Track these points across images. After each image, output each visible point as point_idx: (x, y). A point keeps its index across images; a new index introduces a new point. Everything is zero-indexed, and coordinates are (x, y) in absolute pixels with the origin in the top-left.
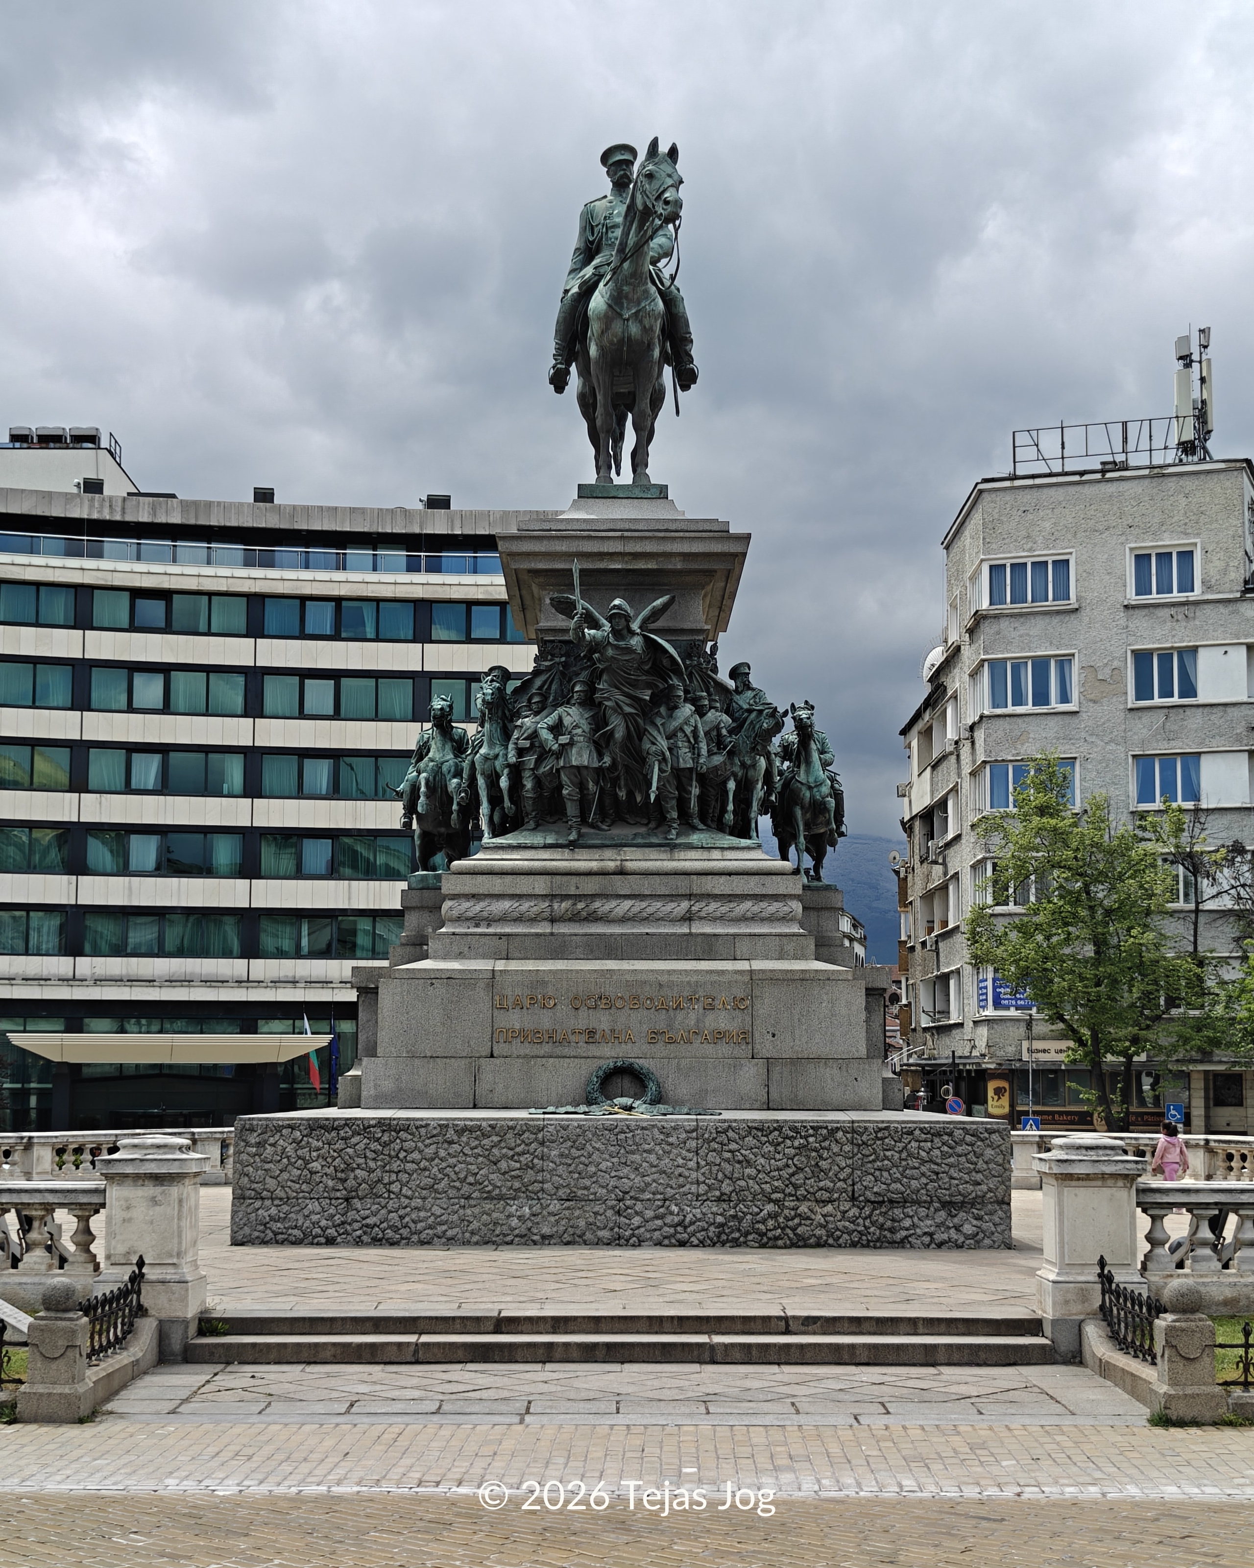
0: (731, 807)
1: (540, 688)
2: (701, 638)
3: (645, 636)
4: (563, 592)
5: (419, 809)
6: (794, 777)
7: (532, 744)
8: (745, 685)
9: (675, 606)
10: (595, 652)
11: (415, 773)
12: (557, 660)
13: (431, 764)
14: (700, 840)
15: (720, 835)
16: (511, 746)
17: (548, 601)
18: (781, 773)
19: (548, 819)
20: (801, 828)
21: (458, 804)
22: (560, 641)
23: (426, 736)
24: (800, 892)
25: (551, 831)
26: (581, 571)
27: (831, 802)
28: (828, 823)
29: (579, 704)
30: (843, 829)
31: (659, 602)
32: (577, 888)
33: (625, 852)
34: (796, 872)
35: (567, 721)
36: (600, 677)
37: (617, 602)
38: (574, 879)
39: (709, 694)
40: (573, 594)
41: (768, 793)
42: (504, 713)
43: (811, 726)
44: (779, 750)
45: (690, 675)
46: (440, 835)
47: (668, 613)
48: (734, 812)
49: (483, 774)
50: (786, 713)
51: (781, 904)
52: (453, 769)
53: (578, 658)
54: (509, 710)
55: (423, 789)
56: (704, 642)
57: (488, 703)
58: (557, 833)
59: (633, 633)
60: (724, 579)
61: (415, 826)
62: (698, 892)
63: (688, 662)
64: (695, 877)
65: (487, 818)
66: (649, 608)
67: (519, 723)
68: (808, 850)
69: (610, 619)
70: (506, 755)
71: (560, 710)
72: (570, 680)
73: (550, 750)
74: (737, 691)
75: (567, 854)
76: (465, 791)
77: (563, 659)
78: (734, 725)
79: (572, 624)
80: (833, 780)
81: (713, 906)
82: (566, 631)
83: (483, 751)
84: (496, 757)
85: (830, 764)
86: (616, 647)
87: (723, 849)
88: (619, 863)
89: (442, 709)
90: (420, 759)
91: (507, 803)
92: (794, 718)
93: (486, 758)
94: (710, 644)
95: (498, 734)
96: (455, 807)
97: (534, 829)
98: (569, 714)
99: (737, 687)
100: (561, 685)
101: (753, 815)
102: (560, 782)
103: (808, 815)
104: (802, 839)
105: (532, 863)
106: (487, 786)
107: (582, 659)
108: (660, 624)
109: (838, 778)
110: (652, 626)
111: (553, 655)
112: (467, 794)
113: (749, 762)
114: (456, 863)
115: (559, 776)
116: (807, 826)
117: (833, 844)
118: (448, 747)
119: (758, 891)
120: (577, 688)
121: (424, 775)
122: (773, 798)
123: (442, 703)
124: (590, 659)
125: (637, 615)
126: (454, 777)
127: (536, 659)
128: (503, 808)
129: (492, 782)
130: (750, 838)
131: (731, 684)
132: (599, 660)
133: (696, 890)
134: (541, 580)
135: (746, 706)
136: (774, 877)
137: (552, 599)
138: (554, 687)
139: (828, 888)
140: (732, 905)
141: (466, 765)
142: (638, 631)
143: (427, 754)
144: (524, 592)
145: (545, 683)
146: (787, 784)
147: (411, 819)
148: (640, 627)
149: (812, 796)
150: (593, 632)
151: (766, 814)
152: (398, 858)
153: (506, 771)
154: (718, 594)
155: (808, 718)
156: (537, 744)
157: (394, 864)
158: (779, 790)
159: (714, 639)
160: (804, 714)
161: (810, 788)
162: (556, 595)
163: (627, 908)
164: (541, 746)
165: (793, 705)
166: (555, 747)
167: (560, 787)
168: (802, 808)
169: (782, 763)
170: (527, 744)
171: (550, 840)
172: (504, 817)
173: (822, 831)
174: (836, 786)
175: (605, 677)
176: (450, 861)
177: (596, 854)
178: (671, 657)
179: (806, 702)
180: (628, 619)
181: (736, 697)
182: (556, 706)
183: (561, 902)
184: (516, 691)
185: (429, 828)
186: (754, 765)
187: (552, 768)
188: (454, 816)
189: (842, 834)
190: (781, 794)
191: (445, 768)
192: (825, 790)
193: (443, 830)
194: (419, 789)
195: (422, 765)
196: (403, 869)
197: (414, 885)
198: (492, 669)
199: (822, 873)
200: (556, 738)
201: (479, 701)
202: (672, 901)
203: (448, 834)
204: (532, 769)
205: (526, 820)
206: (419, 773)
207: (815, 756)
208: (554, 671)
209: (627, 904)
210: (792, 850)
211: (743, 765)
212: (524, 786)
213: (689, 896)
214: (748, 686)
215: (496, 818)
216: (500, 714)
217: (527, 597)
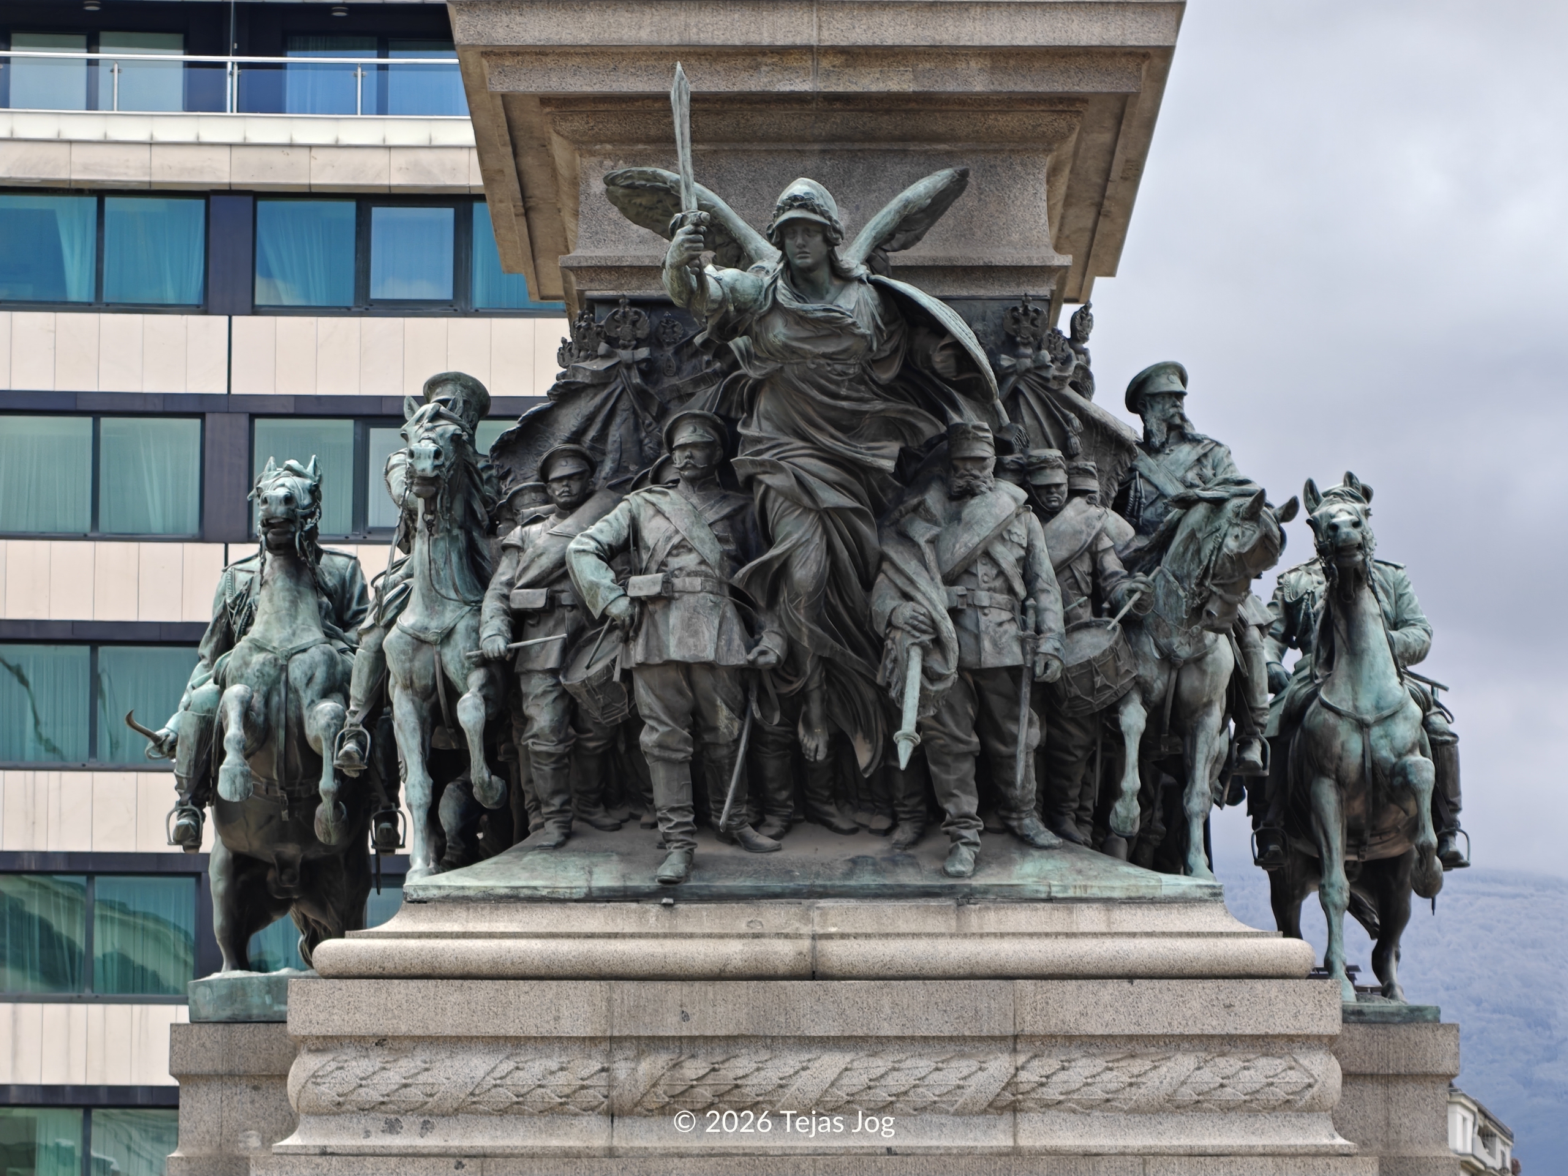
0: (1131, 781)
1: (576, 436)
2: (1044, 291)
3: (879, 286)
4: (646, 159)
5: (224, 789)
6: (1314, 694)
7: (552, 602)
8: (1171, 427)
9: (966, 201)
10: (734, 333)
11: (210, 686)
12: (625, 355)
13: (258, 658)
14: (1043, 877)
15: (1102, 862)
16: (490, 604)
17: (598, 186)
18: (1276, 685)
19: (599, 816)
20: (1337, 840)
21: (338, 773)
22: (634, 302)
23: (242, 578)
24: (1334, 1026)
25: (607, 852)
26: (696, 99)
27: (1424, 768)
28: (1414, 827)
29: (692, 481)
30: (1458, 844)
31: (922, 188)
32: (685, 1017)
33: (824, 913)
34: (1326, 971)
35: (653, 531)
36: (749, 406)
37: (800, 187)
38: (676, 991)
39: (1069, 454)
40: (671, 165)
41: (1242, 740)
42: (470, 511)
43: (1361, 547)
44: (1272, 615)
45: (1013, 400)
46: (284, 864)
47: (947, 221)
48: (1144, 796)
49: (409, 685)
50: (1290, 510)
51: (1279, 1064)
52: (320, 674)
53: (684, 348)
54: (486, 502)
55: (233, 730)
56: (1053, 303)
57: (425, 481)
58: (626, 857)
59: (844, 277)
60: (1109, 123)
61: (210, 840)
62: (1040, 1029)
63: (1006, 361)
64: (1029, 984)
65: (421, 814)
66: (895, 204)
67: (514, 536)
68: (1355, 908)
69: (780, 236)
70: (476, 631)
71: (635, 500)
72: (663, 412)
73: (604, 616)
74: (1148, 445)
75: (652, 915)
76: (358, 737)
77: (643, 353)
78: (1143, 542)
79: (669, 251)
80: (1427, 703)
81: (1083, 1068)
82: (652, 271)
83: (408, 619)
84: (447, 635)
85: (1418, 657)
86: (800, 319)
87: (1108, 902)
88: (805, 944)
89: (288, 499)
90: (227, 643)
91: (478, 770)
92: (1313, 523)
93: (418, 641)
94: (1068, 310)
95: (453, 569)
96: (326, 783)
97: (558, 846)
98: (659, 512)
99: (1147, 433)
100: (637, 428)
101: (1195, 804)
102: (634, 709)
103: (1358, 806)
104: (1338, 876)
105: (552, 945)
106: (422, 721)
107: (696, 353)
108: (921, 252)
109: (1441, 697)
110: (898, 258)
111: (612, 342)
112: (362, 745)
113: (1184, 651)
114: (329, 946)
115: (631, 691)
116: (1355, 837)
117: (1429, 889)
118: (308, 606)
119: (1213, 1025)
120: (684, 436)
121: (235, 691)
122: (1254, 754)
123: (291, 481)
124: (722, 352)
125: (856, 227)
126: (325, 694)
127: (565, 353)
128: (467, 786)
129: (435, 709)
130: (1188, 871)
131: (1132, 425)
132: (748, 356)
133: (1032, 1024)
134: (578, 124)
135: (1174, 489)
136: (1259, 985)
137: (610, 181)
138: (615, 433)
139: (1415, 1016)
140: (1137, 1066)
141: (359, 664)
142: (862, 271)
143: (244, 632)
144: (529, 161)
145: (590, 420)
146: (1293, 717)
147: (199, 818)
148: (869, 261)
149: (1368, 751)
150: (729, 274)
151: (1234, 801)
152: (157, 938)
153: (477, 678)
154: (1092, 167)
155: (1356, 524)
156: (566, 599)
157: (146, 956)
158: (1272, 730)
159: (1081, 296)
160: (1342, 513)
161: (1362, 726)
162: (622, 168)
163: (831, 1075)
164: (580, 605)
165: (1310, 487)
166: (620, 608)
167: (634, 723)
168: (1340, 783)
169: (1282, 652)
170: (537, 598)
171: (606, 877)
172: (470, 811)
173: (1396, 850)
174: (1438, 720)
175: (763, 404)
176: (313, 941)
177: (739, 918)
178: (958, 348)
179: (1350, 478)
180: (830, 235)
181: (1145, 463)
182: (621, 487)
183: (639, 1057)
184: (505, 447)
185: (252, 843)
186: (1198, 661)
187: (610, 669)
188: (324, 810)
189: (1454, 861)
190: (1278, 744)
191: (297, 671)
192: (1406, 730)
193: (291, 850)
194: (222, 733)
195: (230, 660)
196: (169, 972)
197: (207, 1011)
198: (434, 384)
199: (1397, 973)
200: (622, 580)
201: (398, 476)
202: (962, 1055)
203: (307, 864)
204: (553, 672)
205: (534, 821)
206: (222, 683)
207: (1375, 633)
208: (617, 386)
209: (830, 1064)
210: (1310, 906)
211: (1168, 659)
212: (526, 720)
213: (1013, 1041)
214: (1179, 432)
215: (447, 816)
216: (458, 510)
217: (537, 177)
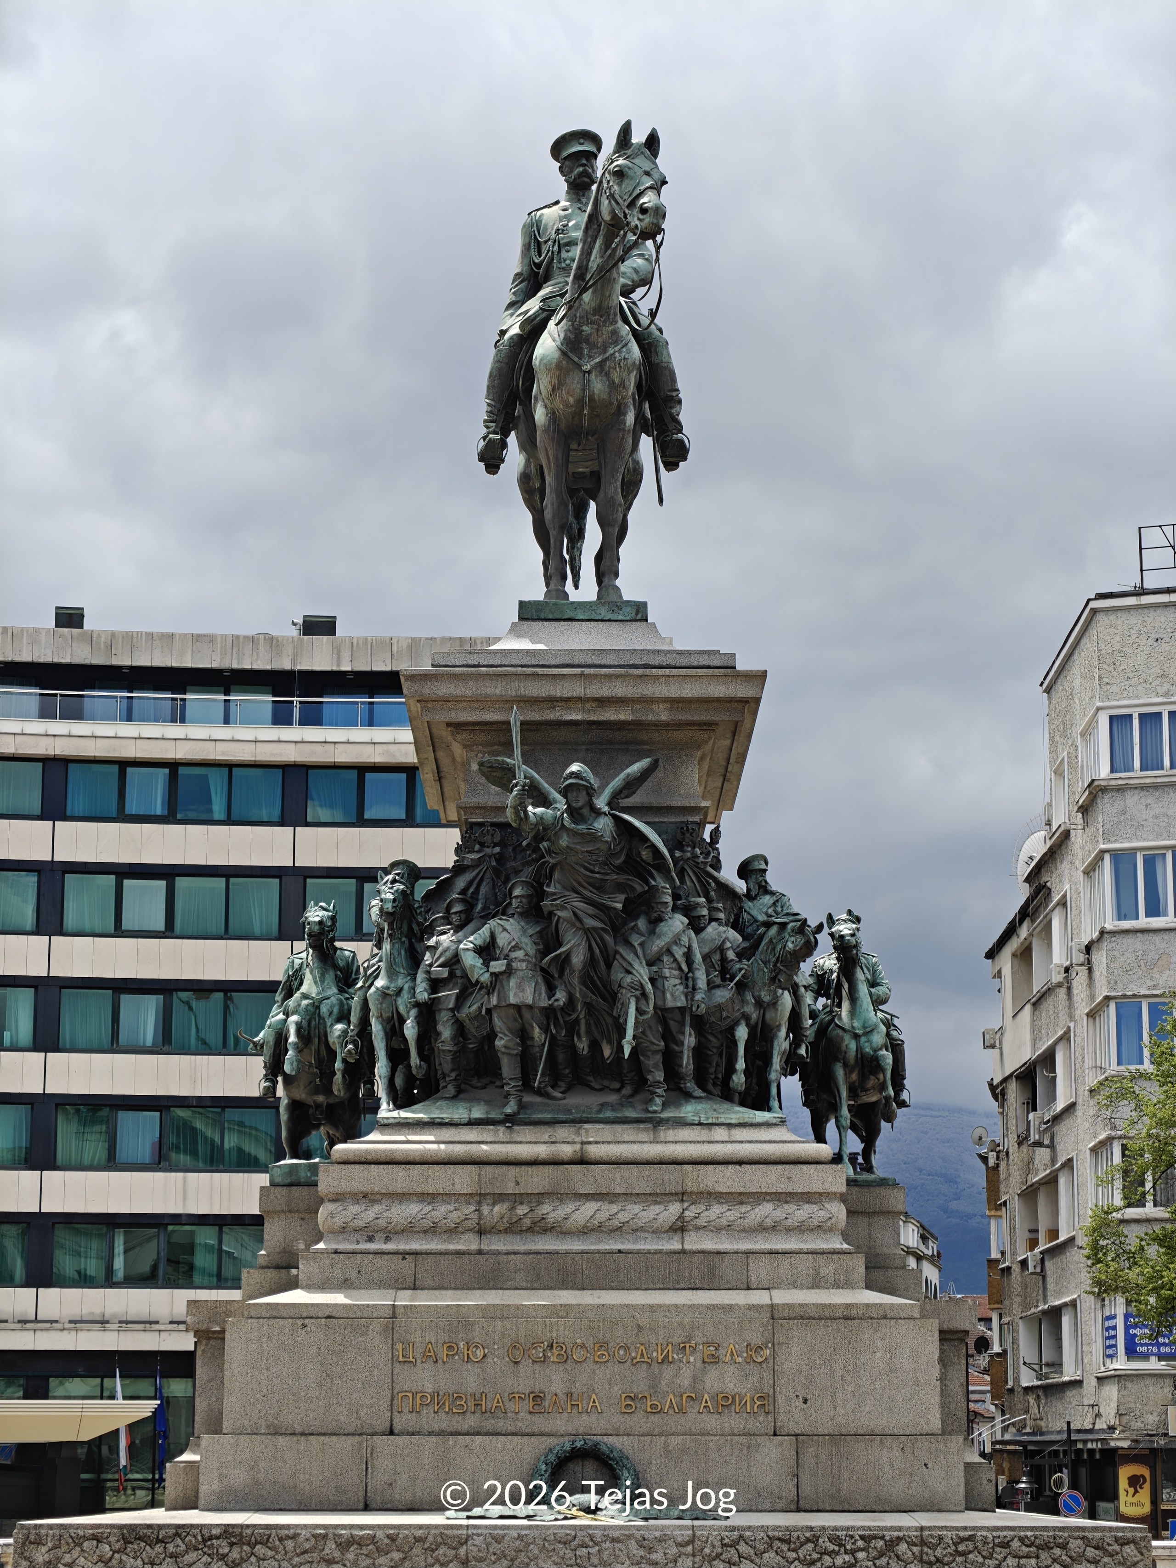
0: (741, 1065)
1: (463, 892)
2: (697, 819)
3: (615, 817)
4: (499, 754)
5: (287, 1068)
6: (833, 1020)
7: (452, 974)
8: (760, 887)
9: (659, 774)
10: (542, 840)
11: (281, 1016)
12: (488, 851)
13: (305, 1002)
14: (696, 1113)
15: (726, 1105)
16: (420, 976)
17: (475, 767)
18: (813, 1015)
19: (475, 1082)
20: (844, 1094)
21: (344, 1060)
22: (493, 824)
23: (297, 962)
24: (842, 1188)
25: (478, 1101)
26: (523, 723)
27: (888, 1057)
28: (883, 1087)
29: (521, 914)
30: (905, 1096)
31: (636, 768)
32: (517, 1183)
33: (587, 1130)
34: (837, 1159)
35: (502, 940)
36: (550, 876)
37: (575, 767)
38: (513, 1170)
39: (709, 901)
40: (511, 755)
41: (796, 1044)
42: (411, 929)
43: (856, 946)
44: (811, 981)
45: (681, 873)
46: (318, 1106)
47: (649, 783)
48: (746, 1072)
49: (380, 1017)
50: (820, 927)
51: (815, 1207)
52: (336, 1010)
53: (517, 848)
54: (419, 924)
55: (292, 1038)
56: (701, 825)
57: (388, 914)
58: (488, 1103)
59: (598, 813)
60: (729, 735)
61: (280, 1091)
62: (695, 1189)
63: (678, 854)
64: (689, 1167)
65: (385, 1081)
66: (622, 775)
67: (432, 942)
68: (854, 1127)
69: (565, 792)
70: (414, 988)
71: (493, 923)
72: (507, 880)
73: (477, 982)
74: (749, 896)
75: (501, 1132)
76: (354, 1042)
77: (497, 850)
78: (746, 944)
79: (511, 799)
80: (889, 1024)
81: (717, 1210)
82: (502, 809)
83: (380, 983)
84: (399, 991)
85: (884, 1002)
86: (575, 833)
87: (730, 1126)
88: (578, 1147)
89: (321, 923)
90: (289, 994)
91: (414, 1059)
92: (832, 935)
93: (384, 994)
94: (709, 828)
95: (402, 958)
96: (338, 1065)
97: (454, 1098)
98: (505, 930)
99: (748, 889)
100: (494, 887)
101: (773, 1076)
102: (492, 1029)
103: (854, 1076)
104: (845, 1111)
105: (451, 1147)
106: (386, 1034)
107: (524, 850)
108: (635, 800)
109: (896, 1022)
110: (625, 802)
111: (482, 845)
112: (356, 1046)
113: (767, 998)
114: (339, 1147)
115: (491, 1020)
116: (853, 1092)
117: (890, 1119)
118: (330, 976)
119: (781, 1188)
120: (517, 892)
121: (294, 1018)
122: (802, 1051)
123: (322, 913)
124: (537, 849)
125: (603, 787)
126: (338, 1020)
127: (459, 850)
128: (409, 1067)
129: (393, 1028)
130: (769, 1110)
131: (741, 886)
132: (549, 851)
133: (691, 1186)
134: (465, 736)
135: (762, 918)
136: (804, 1167)
137: (481, 764)
138: (483, 890)
139: (883, 1183)
140: (743, 1209)
141: (356, 1002)
142: (606, 809)
143: (298, 989)
144: (441, 754)
145: (470, 883)
146: (822, 1031)
147: (275, 1083)
148: (609, 804)
149: (859, 1048)
150: (540, 810)
151: (792, 1074)
152: (257, 1139)
153: (413, 1012)
154: (721, 757)
155: (853, 935)
156: (458, 973)
157: (251, 1148)
158: (811, 1039)
159: (716, 820)
160: (845, 929)
161: (856, 1037)
162: (487, 758)
163: (590, 1213)
164: (465, 976)
165: (830, 917)
166: (485, 978)
167: (492, 1035)
168: (845, 1065)
169: (816, 999)
170: (444, 973)
171: (477, 1113)
172: (410, 1079)
173: (874, 1099)
174: (894, 1033)
175: (556, 875)
176: (332, 1144)
177: (545, 1133)
178: (653, 846)
179: (850, 912)
180: (590, 791)
181: (748, 905)
182: (486, 917)
183: (494, 1204)
184: (429, 896)
185: (301, 1094)
186: (774, 1003)
187: (480, 1009)
188: (338, 1077)
189: (902, 1104)
190: (814, 1046)
191: (324, 1009)
192: (878, 1039)
193: (321, 1098)
194: (287, 1039)
195: (291, 1003)
196: (262, 1155)
197: (278, 1180)
198: (395, 865)
199: (875, 1160)
200: (486, 964)
201: (375, 911)
202: (656, 1203)
203: (329, 1106)
204: (452, 1010)
205: (442, 1084)
206: (287, 1014)
207: (863, 989)
208: (484, 867)
209: (590, 1208)
210: (831, 1128)
211: (759, 1003)
212: (438, 1034)
213: (681, 1196)
214: (764, 889)
215: (399, 1081)
216: (405, 928)
217: (445, 762)
